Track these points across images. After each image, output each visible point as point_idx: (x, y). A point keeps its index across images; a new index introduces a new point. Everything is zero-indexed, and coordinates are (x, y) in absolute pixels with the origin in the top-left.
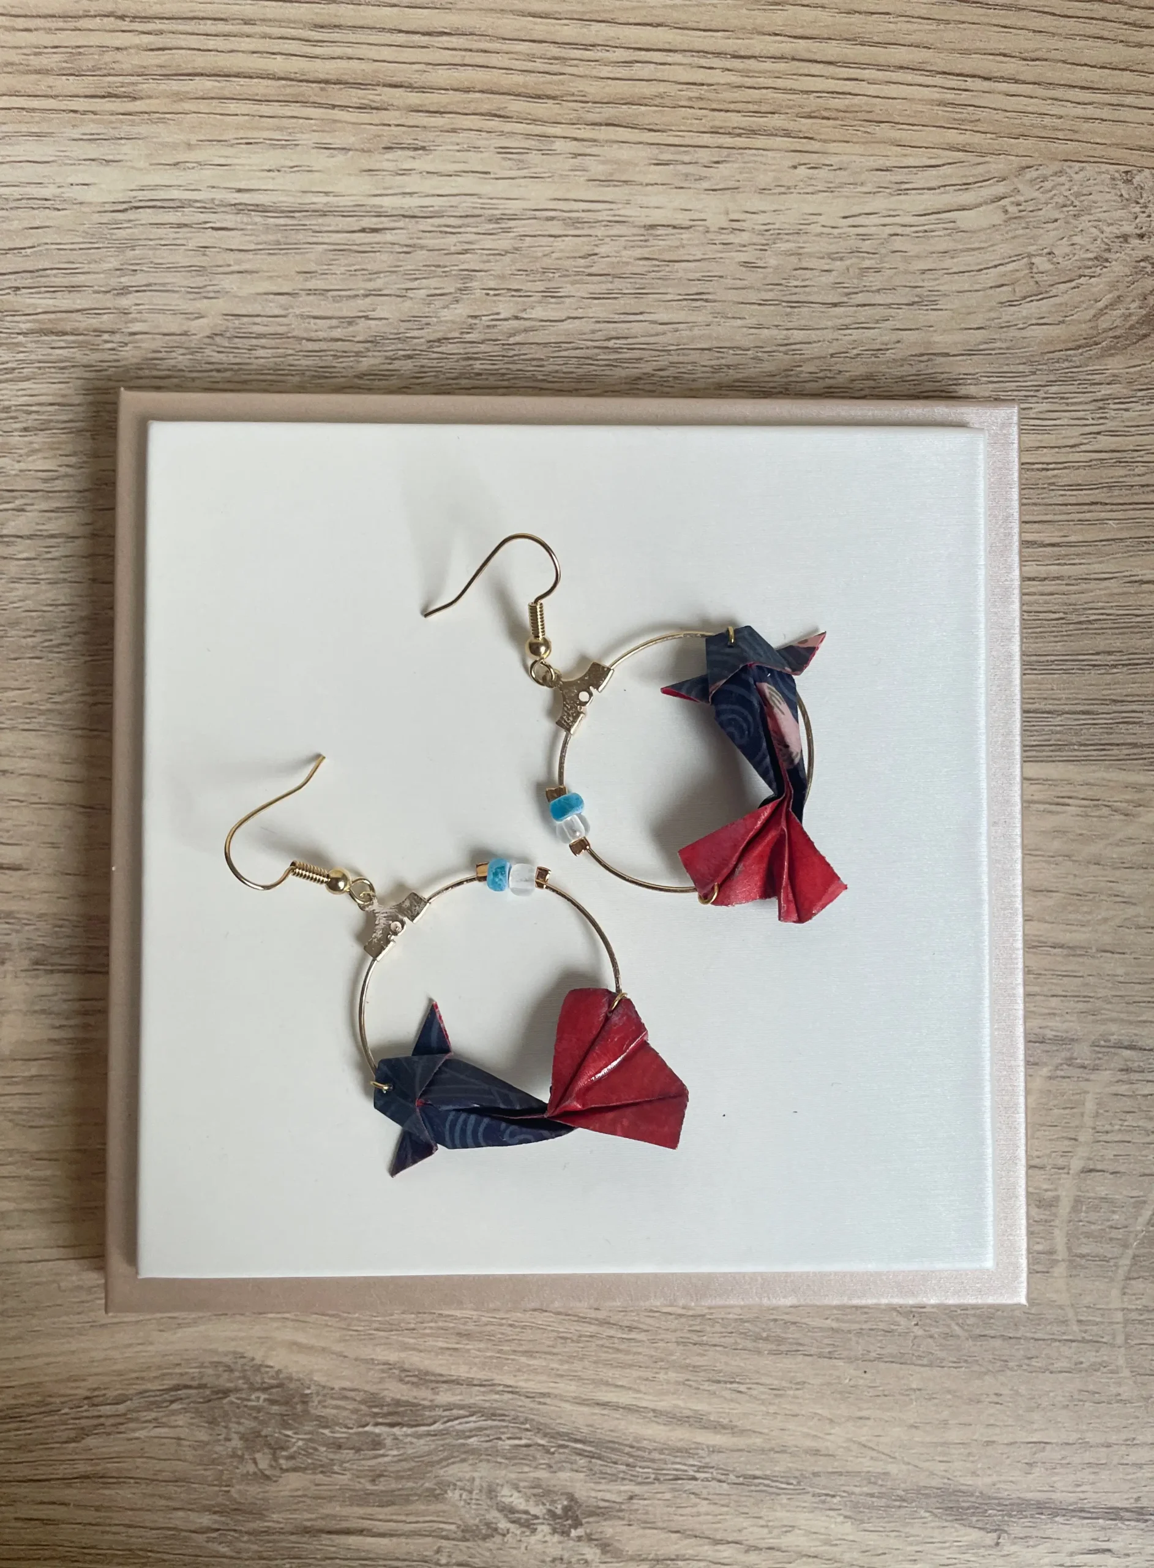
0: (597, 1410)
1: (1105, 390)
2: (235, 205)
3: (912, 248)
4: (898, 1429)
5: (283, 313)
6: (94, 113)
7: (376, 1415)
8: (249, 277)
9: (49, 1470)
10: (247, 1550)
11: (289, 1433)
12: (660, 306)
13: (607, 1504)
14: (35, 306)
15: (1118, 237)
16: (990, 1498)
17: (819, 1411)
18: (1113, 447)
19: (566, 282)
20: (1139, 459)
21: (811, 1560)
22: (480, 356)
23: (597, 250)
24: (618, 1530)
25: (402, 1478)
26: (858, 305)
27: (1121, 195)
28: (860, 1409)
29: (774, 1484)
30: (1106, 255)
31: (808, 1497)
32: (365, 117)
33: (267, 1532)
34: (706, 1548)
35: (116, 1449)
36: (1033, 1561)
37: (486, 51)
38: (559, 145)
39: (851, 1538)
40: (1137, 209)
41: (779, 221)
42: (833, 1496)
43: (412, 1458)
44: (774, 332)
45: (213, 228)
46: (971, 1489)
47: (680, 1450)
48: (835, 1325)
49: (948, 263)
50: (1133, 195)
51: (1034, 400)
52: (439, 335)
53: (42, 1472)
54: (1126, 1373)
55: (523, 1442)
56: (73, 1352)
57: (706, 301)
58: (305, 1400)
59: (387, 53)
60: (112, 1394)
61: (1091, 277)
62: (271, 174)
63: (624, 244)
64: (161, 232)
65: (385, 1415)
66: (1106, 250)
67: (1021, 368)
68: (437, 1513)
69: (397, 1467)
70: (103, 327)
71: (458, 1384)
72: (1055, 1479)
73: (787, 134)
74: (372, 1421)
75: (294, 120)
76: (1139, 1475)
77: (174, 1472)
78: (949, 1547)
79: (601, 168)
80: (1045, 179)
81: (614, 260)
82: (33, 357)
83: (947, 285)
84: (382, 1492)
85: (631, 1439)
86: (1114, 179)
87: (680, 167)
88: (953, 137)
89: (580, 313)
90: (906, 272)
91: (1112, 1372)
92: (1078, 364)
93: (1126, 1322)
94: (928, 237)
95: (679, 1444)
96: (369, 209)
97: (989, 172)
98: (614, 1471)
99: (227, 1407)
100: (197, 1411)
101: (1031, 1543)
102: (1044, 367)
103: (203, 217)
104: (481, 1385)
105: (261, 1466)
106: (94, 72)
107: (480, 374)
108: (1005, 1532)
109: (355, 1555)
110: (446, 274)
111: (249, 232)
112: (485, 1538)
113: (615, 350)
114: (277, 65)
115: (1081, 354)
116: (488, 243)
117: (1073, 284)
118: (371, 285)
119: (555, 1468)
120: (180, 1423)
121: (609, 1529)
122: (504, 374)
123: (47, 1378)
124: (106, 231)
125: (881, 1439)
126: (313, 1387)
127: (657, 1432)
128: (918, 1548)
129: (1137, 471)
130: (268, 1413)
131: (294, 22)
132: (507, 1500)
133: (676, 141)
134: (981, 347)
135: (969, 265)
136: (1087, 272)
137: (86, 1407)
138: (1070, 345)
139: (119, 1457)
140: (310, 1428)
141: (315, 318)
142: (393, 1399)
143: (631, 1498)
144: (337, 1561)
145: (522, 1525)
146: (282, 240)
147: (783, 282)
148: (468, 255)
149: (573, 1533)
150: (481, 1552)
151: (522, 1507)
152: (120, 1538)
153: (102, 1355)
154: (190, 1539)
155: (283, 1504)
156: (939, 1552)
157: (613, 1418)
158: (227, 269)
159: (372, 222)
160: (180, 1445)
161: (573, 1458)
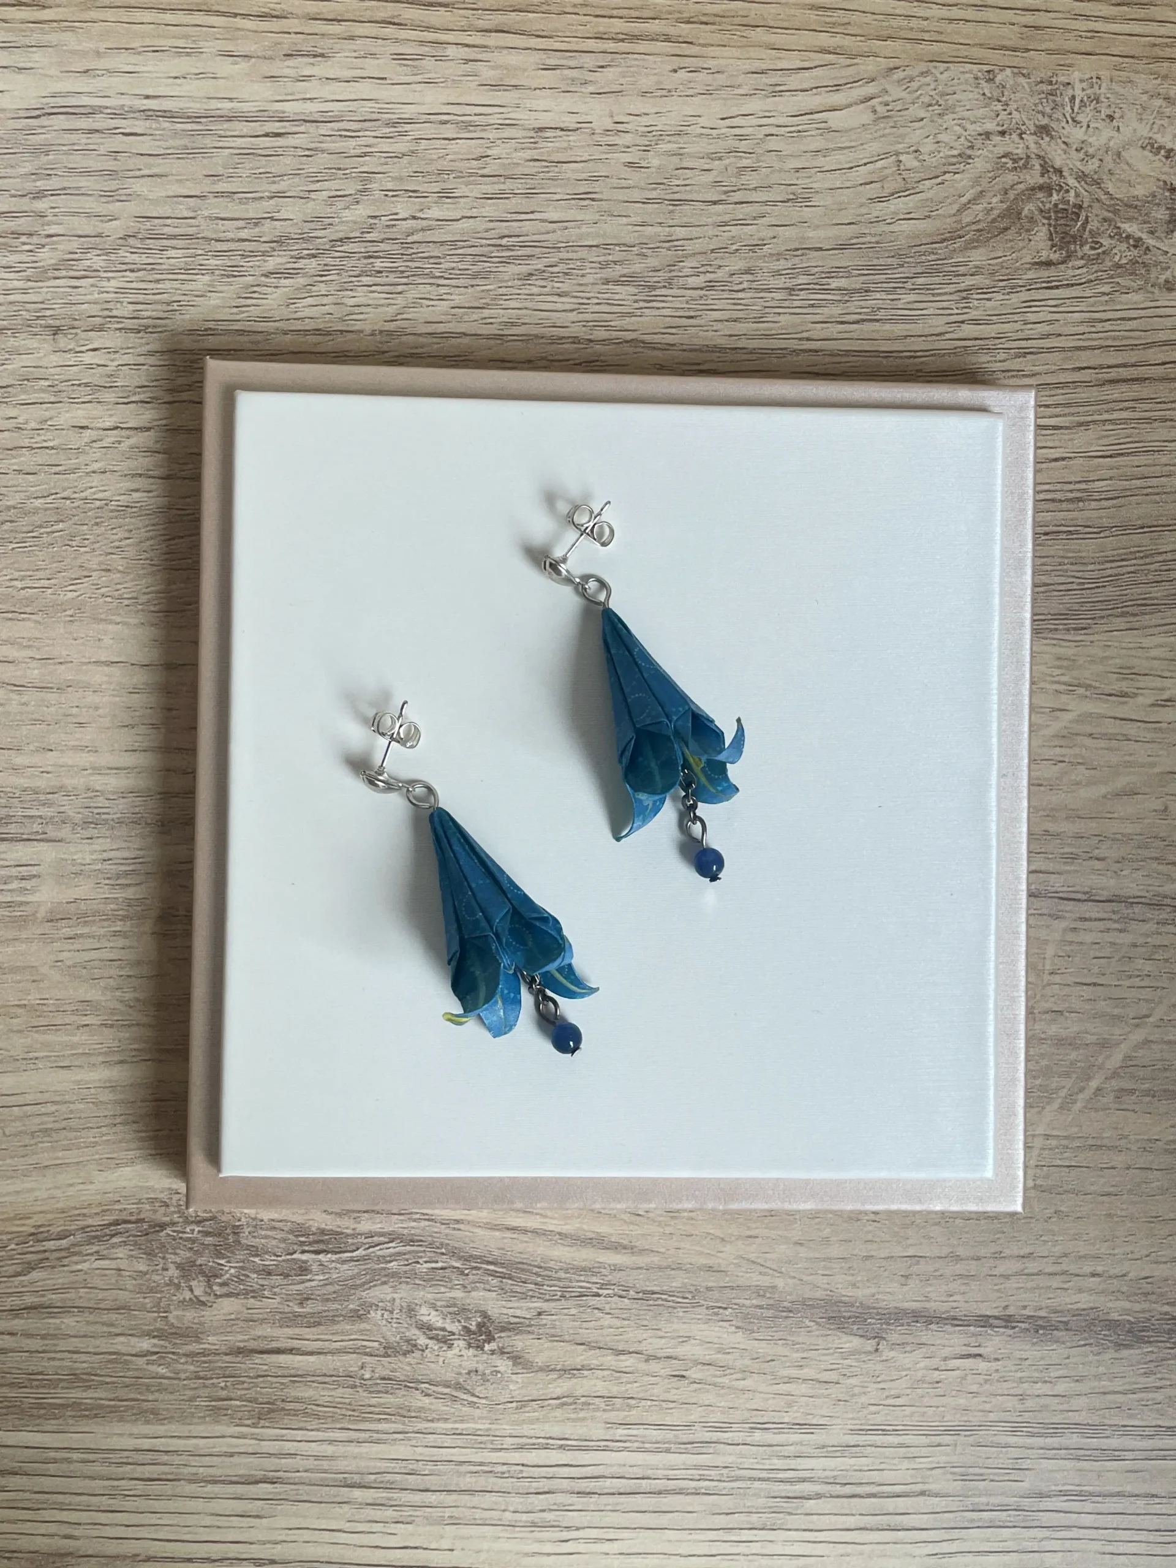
0: (508, 1234)
1: (969, 281)
2: (143, 111)
3: (788, 148)
4: (784, 1247)
5: (192, 214)
7: (302, 1243)
8: (159, 180)
10: (185, 1371)
11: (222, 1262)
12: (549, 206)
13: (517, 1320)
15: (980, 135)
16: (869, 1308)
17: (712, 1231)
18: (976, 335)
19: (461, 183)
20: (1000, 346)
21: (706, 1367)
22: (381, 254)
23: (489, 152)
24: (528, 1343)
25: (328, 1300)
26: (736, 203)
27: (984, 94)
28: (749, 1228)
29: (670, 1299)
30: (969, 152)
31: (703, 1310)
33: (203, 1354)
34: (609, 1358)
35: (60, 1281)
36: (908, 1366)
38: (451, 51)
39: (742, 1346)
40: (999, 107)
41: (661, 123)
42: (725, 1309)
43: (337, 1282)
44: (659, 229)
45: (123, 134)
46: (852, 1300)
47: (584, 1269)
50: (995, 94)
51: (903, 291)
52: (341, 235)
55: (440, 1265)
56: (18, 1192)
57: (593, 200)
58: (236, 1230)
60: (55, 1230)
61: (955, 173)
62: (178, 81)
63: (514, 146)
64: (74, 137)
65: (310, 1244)
66: (969, 147)
67: (889, 261)
68: (361, 1332)
69: (323, 1291)
70: (20, 229)
71: (379, 1213)
72: (930, 1289)
73: (668, 39)
74: (299, 1249)
75: (199, 28)
76: (1007, 1285)
77: (116, 1300)
78: (833, 1354)
79: (492, 73)
80: (912, 80)
81: (505, 161)
83: (820, 182)
84: (309, 1313)
85: (539, 1259)
86: (976, 79)
87: (567, 72)
88: (824, 40)
89: (474, 212)
90: (781, 170)
92: (943, 256)
94: (802, 137)
95: (583, 1264)
96: (271, 114)
97: (859, 73)
98: (524, 1290)
99: (163, 1240)
100: (135, 1244)
101: (908, 1349)
102: (911, 260)
103: (113, 123)
104: (400, 1214)
105: (198, 1292)
107: (380, 272)
108: (884, 1339)
109: (286, 1372)
110: (346, 177)
111: (158, 137)
112: (405, 1354)
113: (508, 248)
115: (946, 247)
116: (386, 146)
117: (939, 180)
118: (274, 188)
119: (469, 1289)
120: (120, 1255)
121: (519, 1343)
122: (403, 272)
124: (21, 137)
125: (769, 1256)
126: (243, 1220)
127: (562, 1253)
128: (805, 1355)
129: (999, 358)
130: (203, 1244)
132: (425, 1319)
133: (563, 46)
134: (854, 241)
135: (840, 163)
136: (951, 168)
137: (31, 1243)
138: (936, 239)
139: (64, 1289)
140: (242, 1257)
141: (223, 219)
142: (318, 1229)
143: (540, 1314)
144: (269, 1378)
145: (439, 1341)
146: (190, 145)
147: (665, 181)
148: (367, 158)
149: (487, 1347)
150: (402, 1366)
151: (439, 1324)
152: (65, 1363)
153: (44, 1195)
154: (131, 1362)
155: (217, 1328)
156: (823, 1358)
157: (522, 1242)
158: (138, 173)
159: (276, 127)
160: (121, 1276)
161: (486, 1278)
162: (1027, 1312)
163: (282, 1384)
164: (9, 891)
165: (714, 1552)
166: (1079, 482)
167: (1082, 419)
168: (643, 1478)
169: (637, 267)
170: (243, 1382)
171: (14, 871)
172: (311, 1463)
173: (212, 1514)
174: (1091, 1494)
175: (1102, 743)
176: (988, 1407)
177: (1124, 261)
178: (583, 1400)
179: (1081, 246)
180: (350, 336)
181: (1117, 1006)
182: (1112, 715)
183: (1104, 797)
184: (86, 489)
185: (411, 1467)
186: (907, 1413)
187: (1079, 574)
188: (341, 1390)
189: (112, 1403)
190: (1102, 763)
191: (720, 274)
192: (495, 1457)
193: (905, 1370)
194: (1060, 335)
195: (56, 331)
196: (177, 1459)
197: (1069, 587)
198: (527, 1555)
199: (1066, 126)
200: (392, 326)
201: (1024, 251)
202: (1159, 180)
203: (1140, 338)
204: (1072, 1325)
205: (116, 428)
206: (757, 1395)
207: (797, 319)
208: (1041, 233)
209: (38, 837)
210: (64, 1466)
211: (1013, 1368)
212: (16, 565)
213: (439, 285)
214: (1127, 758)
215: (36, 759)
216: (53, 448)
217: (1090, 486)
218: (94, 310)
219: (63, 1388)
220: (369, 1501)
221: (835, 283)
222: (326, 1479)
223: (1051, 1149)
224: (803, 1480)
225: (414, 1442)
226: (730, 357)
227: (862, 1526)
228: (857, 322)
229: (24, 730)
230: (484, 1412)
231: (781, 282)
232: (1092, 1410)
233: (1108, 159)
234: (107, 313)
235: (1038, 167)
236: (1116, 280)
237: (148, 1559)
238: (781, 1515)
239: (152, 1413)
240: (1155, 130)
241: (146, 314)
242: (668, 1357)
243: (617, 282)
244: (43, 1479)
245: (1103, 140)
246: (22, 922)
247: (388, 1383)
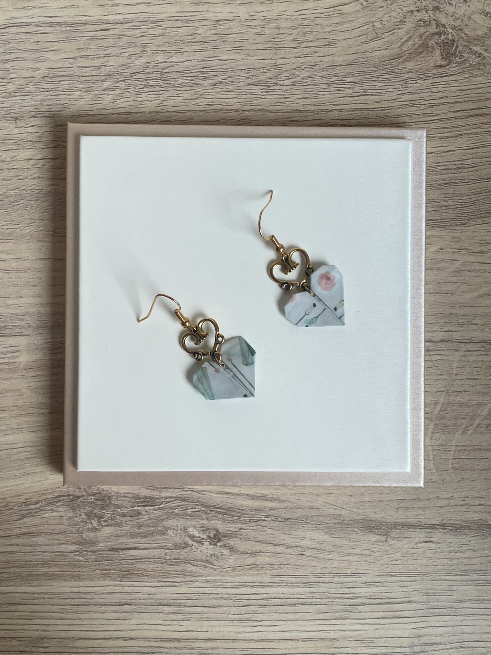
0: (225, 496)
1: (406, 76)
2: (48, 23)
3: (325, 23)
4: (344, 497)
5: (71, 66)
7: (138, 502)
8: (56, 52)
9: (10, 532)
10: (91, 558)
11: (104, 511)
12: (223, 53)
13: (231, 532)
15: (409, 12)
16: (382, 522)
17: (313, 492)
18: (411, 99)
19: (185, 46)
20: (422, 103)
21: (313, 550)
22: (152, 78)
23: (196, 32)
24: (236, 542)
25: (150, 526)
26: (304, 48)
28: (329, 490)
29: (296, 521)
30: (404, 20)
31: (310, 525)
33: (98, 551)
34: (271, 547)
35: (37, 522)
36: (401, 547)
39: (328, 541)
41: (271, 15)
42: (320, 525)
43: (153, 519)
44: (271, 61)
45: (40, 33)
46: (374, 519)
47: (258, 510)
49: (340, 27)
51: (378, 82)
52: (135, 71)
53: (8, 533)
54: (434, 470)
55: (197, 510)
56: (17, 485)
57: (242, 50)
58: (110, 498)
60: (34, 500)
61: (398, 29)
62: (63, 9)
63: (207, 29)
64: (20, 36)
65: (141, 503)
66: (404, 18)
67: (371, 69)
68: (164, 539)
69: (148, 522)
71: (169, 488)
72: (409, 513)
74: (137, 505)
76: (442, 511)
77: (60, 529)
78: (367, 543)
81: (203, 35)
83: (339, 37)
84: (142, 532)
85: (239, 506)
89: (191, 58)
90: (323, 32)
91: (429, 470)
92: (395, 66)
93: (433, 450)
94: (331, 18)
95: (258, 507)
96: (103, 21)
98: (233, 519)
99: (79, 503)
100: (67, 505)
101: (400, 539)
102: (381, 68)
103: (36, 29)
104: (178, 489)
105: (94, 525)
107: (152, 86)
108: (390, 535)
109: (133, 557)
110: (136, 46)
111: (55, 34)
112: (184, 548)
113: (206, 73)
115: (396, 62)
116: (152, 32)
117: (391, 33)
118: (106, 52)
119: (209, 519)
120: (61, 510)
121: (232, 542)
122: (162, 85)
123: (8, 496)
125: (338, 501)
126: (112, 493)
127: (249, 503)
128: (355, 544)
129: (421, 108)
130: (96, 504)
132: (191, 533)
134: (355, 61)
135: (348, 28)
136: (397, 27)
137: (24, 506)
138: (391, 58)
139: (39, 525)
140: (112, 509)
141: (84, 67)
142: (144, 496)
143: (240, 529)
144: (126, 560)
145: (198, 542)
146: (69, 36)
147: (273, 40)
148: (144, 38)
149: (218, 544)
150: (183, 554)
151: (198, 535)
152: (39, 557)
153: (28, 485)
154: (68, 555)
155: (104, 540)
156: (363, 545)
157: (231, 499)
158: (47, 50)
159: (105, 27)
160: (62, 519)
161: (216, 515)
162: (451, 522)
163: (132, 563)
164: (8, 357)
165: (320, 630)
166: (459, 161)
167: (459, 133)
168: (288, 599)
169: (262, 78)
170: (115, 563)
171: (9, 349)
172: (146, 596)
173: (105, 619)
174: (483, 600)
175: (474, 274)
176: (436, 563)
177: (474, 63)
178: (260, 565)
179: (455, 58)
180: (140, 114)
181: (485, 388)
182: (478, 261)
183: (476, 297)
184: (32, 186)
185: (188, 596)
186: (400, 567)
187: (461, 201)
188: (157, 564)
189: (61, 573)
190: (474, 282)
191: (298, 79)
192: (223, 591)
193: (399, 549)
194: (448, 97)
195: (16, 119)
196: (89, 596)
197: (456, 206)
198: (239, 633)
199: (446, 6)
200: (158, 109)
201: (430, 61)
202: (488, 27)
203: (483, 96)
204: (472, 527)
205: (43, 159)
206: (335, 561)
207: (332, 96)
208: (438, 53)
209: (19, 334)
210: (42, 600)
211: (447, 547)
212: (4, 219)
213: (177, 90)
214: (485, 280)
215: (16, 301)
216: (17, 169)
217: (464, 162)
218: (32, 109)
219: (39, 567)
220: (171, 612)
221: (348, 80)
222: (153, 603)
223: (459, 451)
224: (357, 597)
225: (189, 586)
226: (304, 114)
227: (383, 616)
228: (358, 96)
229: (11, 289)
230: (219, 573)
231: (324, 81)
232: (482, 563)
233: (465, 19)
234: (37, 110)
235: (434, 25)
236: (471, 72)
237: (78, 639)
238: (348, 613)
239: (78, 577)
240: (485, 5)
241: (53, 109)
242: (296, 546)
243: (254, 85)
244: (33, 606)
245: (463, 11)
246: (14, 370)
247: (177, 561)
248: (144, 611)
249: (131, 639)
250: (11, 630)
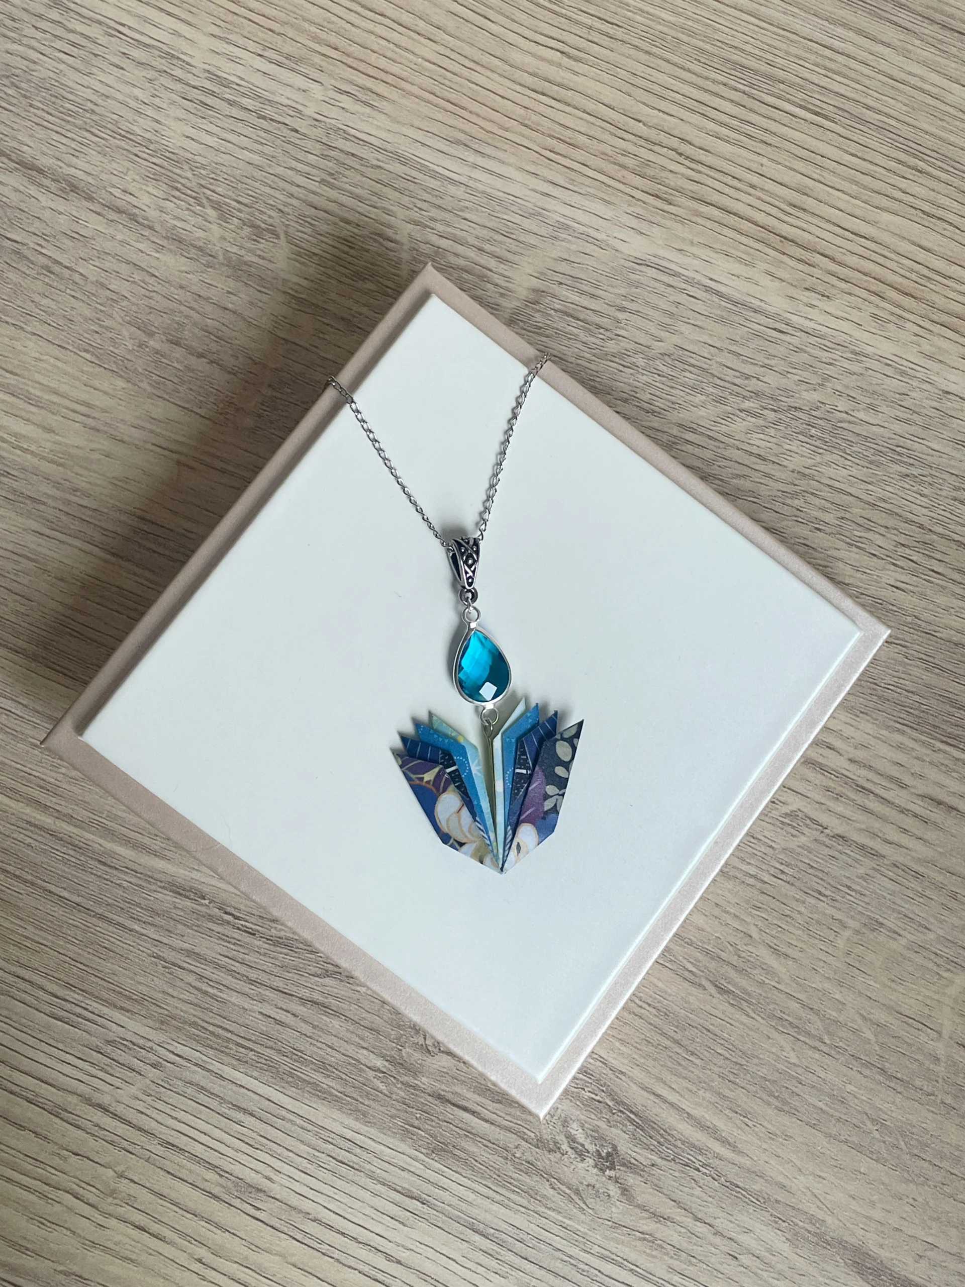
0: (652, 1097)
2: (705, 286)
4: (841, 1194)
5: (710, 357)
6: (644, 203)
8: (697, 329)
9: (295, 989)
10: (398, 1094)
12: (934, 439)
13: (635, 1162)
14: (567, 297)
16: (886, 1268)
17: (795, 1161)
19: (884, 404)
21: (755, 1258)
23: (909, 393)
24: (638, 1183)
28: (822, 1171)
29: (749, 1197)
31: (766, 1214)
32: (801, 266)
33: (415, 1087)
34: (689, 1220)
35: (343, 993)
37: (885, 257)
38: (909, 325)
39: (785, 1254)
42: (784, 1221)
45: (687, 294)
46: (876, 1256)
47: (694, 1146)
48: (824, 1107)
52: (796, 405)
53: (291, 988)
55: (598, 1098)
59: (825, 235)
62: (733, 277)
63: (926, 396)
64: (657, 285)
68: (526, 1120)
70: (602, 324)
72: (934, 1273)
75: (758, 252)
77: (373, 1023)
79: (928, 347)
81: (917, 402)
82: (555, 325)
85: (667, 1125)
89: (886, 425)
95: (696, 1143)
96: (782, 318)
98: (648, 1142)
103: (684, 286)
105: (427, 1043)
106: (652, 179)
107: (812, 437)
109: (464, 1126)
110: (815, 373)
111: (708, 305)
112: (550, 1151)
113: (899, 454)
114: (761, 218)
116: (846, 364)
118: (767, 362)
119: (611, 1124)
121: (631, 1180)
124: (625, 272)
125: (828, 1196)
127: (685, 1129)
128: (827, 1281)
131: (779, 197)
132: (573, 1132)
141: (728, 367)
143: (653, 1165)
144: (451, 1126)
145: (576, 1152)
146: (725, 316)
148: (831, 367)
149: (608, 1172)
150: (545, 1160)
151: (581, 1141)
152: (320, 1052)
154: (365, 1071)
155: (432, 1074)
157: (660, 1107)
158: (686, 320)
159: (782, 327)
160: (383, 1007)
161: (626, 1122)
163: (458, 1134)
170: (433, 1121)
172: (455, 1201)
173: (372, 1207)
178: (659, 1242)
185: (521, 1236)
188: (496, 1157)
189: (339, 1095)
192: (582, 1256)
196: (364, 1155)
200: (807, 471)
210: (288, 1125)
213: (846, 459)
218: (627, 389)
219: (311, 1069)
220: (483, 1248)
222: (461, 1218)
225: (530, 1219)
230: (587, 1219)
234: (633, 393)
237: (314, 1220)
239: (362, 1114)
241: (657, 404)
242: (730, 1239)
244: (269, 1127)
247: (530, 1167)
248: (439, 1225)
249: (399, 1262)
250: (216, 1151)
